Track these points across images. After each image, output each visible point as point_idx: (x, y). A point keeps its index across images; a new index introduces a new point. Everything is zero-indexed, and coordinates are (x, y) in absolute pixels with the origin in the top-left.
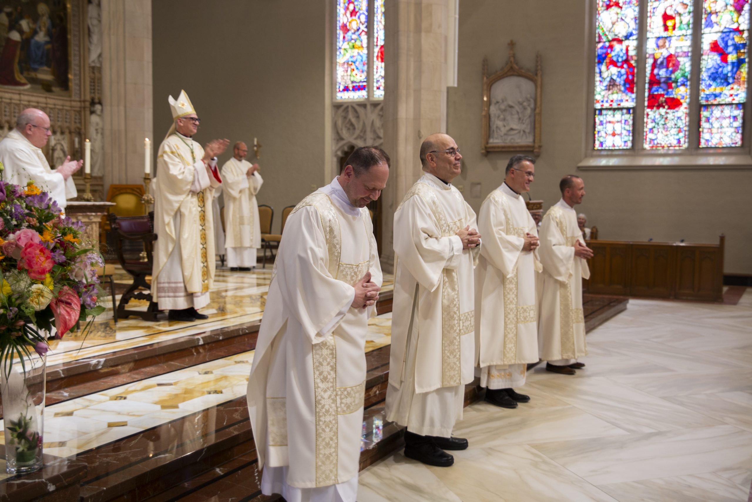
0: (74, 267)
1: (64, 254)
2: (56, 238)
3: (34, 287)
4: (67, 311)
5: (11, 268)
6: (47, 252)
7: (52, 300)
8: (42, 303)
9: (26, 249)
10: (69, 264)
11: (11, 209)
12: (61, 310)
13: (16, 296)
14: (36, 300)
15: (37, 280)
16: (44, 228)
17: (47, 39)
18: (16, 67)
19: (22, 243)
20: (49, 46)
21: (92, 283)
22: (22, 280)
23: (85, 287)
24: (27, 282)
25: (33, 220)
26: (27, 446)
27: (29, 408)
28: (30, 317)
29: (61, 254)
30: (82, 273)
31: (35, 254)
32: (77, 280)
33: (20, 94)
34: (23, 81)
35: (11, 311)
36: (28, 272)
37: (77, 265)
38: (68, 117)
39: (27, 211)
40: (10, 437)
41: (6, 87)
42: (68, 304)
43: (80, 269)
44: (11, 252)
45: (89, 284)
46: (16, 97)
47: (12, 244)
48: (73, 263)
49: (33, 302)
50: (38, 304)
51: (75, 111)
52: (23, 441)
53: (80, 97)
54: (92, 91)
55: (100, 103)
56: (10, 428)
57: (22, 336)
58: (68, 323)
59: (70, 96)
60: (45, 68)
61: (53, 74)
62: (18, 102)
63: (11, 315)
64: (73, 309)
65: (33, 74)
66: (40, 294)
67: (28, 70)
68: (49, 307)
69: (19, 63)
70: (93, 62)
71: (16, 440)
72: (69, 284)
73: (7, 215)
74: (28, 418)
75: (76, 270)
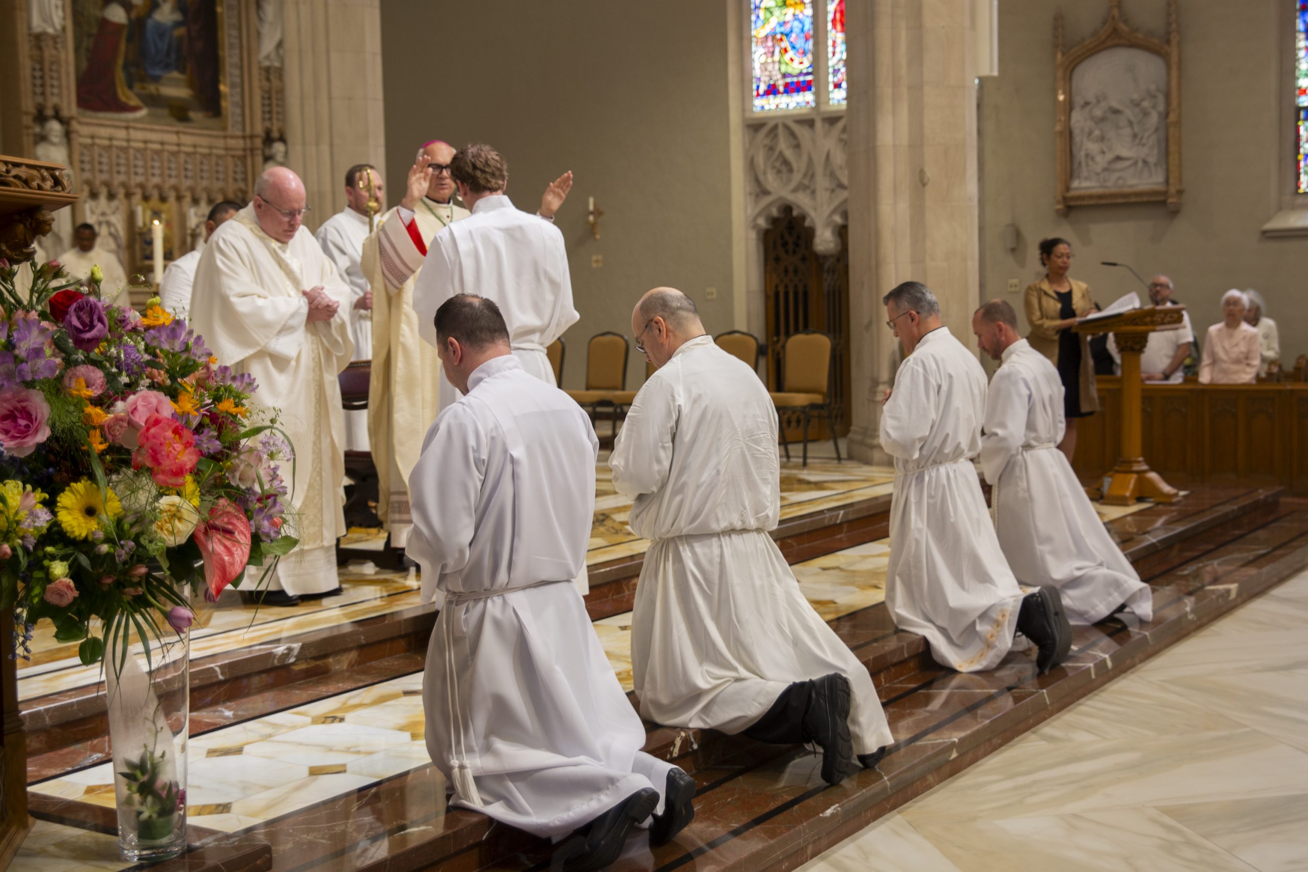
0: (237, 461)
1: (218, 438)
2: (202, 407)
3: (165, 501)
4: (226, 547)
5: (121, 467)
6: (187, 434)
7: (197, 526)
8: (179, 531)
9: (148, 429)
10: (228, 456)
11: (119, 353)
12: (216, 545)
13: (131, 519)
14: (169, 525)
15: (168, 489)
16: (180, 389)
17: (178, 17)
18: (120, 76)
19: (140, 419)
20: (182, 31)
21: (272, 492)
22: (142, 488)
23: (259, 500)
24: (150, 492)
25: (159, 374)
26: (157, 808)
27: (159, 735)
28: (158, 558)
29: (212, 437)
30: (252, 473)
31: (165, 439)
32: (243, 487)
33: (127, 128)
34: (134, 101)
35: (122, 547)
36: (151, 472)
37: (242, 457)
38: (221, 169)
39: (147, 357)
40: (125, 791)
41: (101, 115)
42: (228, 532)
43: (249, 465)
44: (121, 436)
45: (266, 493)
46: (122, 134)
47: (122, 420)
48: (235, 454)
49: (162, 529)
50: (172, 533)
51: (233, 156)
52: (150, 799)
53: (244, 129)
54: (267, 116)
55: (282, 139)
56: (124, 775)
57: (144, 595)
58: (228, 569)
59: (225, 128)
60: (175, 74)
61: (191, 85)
62: (124, 144)
63: (122, 554)
64: (238, 542)
65: (152, 88)
66: (176, 515)
67: (142, 80)
68: (192, 538)
69: (126, 67)
70: (267, 57)
71: (137, 797)
72: (229, 496)
73: (112, 366)
74: (158, 754)
75: (242, 467)
